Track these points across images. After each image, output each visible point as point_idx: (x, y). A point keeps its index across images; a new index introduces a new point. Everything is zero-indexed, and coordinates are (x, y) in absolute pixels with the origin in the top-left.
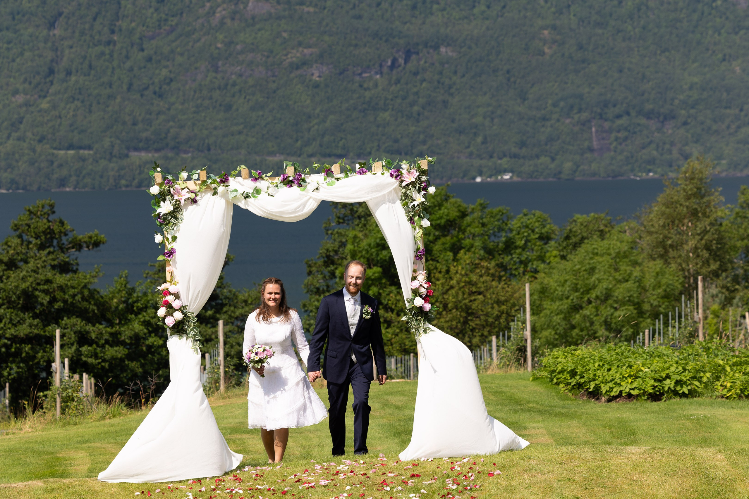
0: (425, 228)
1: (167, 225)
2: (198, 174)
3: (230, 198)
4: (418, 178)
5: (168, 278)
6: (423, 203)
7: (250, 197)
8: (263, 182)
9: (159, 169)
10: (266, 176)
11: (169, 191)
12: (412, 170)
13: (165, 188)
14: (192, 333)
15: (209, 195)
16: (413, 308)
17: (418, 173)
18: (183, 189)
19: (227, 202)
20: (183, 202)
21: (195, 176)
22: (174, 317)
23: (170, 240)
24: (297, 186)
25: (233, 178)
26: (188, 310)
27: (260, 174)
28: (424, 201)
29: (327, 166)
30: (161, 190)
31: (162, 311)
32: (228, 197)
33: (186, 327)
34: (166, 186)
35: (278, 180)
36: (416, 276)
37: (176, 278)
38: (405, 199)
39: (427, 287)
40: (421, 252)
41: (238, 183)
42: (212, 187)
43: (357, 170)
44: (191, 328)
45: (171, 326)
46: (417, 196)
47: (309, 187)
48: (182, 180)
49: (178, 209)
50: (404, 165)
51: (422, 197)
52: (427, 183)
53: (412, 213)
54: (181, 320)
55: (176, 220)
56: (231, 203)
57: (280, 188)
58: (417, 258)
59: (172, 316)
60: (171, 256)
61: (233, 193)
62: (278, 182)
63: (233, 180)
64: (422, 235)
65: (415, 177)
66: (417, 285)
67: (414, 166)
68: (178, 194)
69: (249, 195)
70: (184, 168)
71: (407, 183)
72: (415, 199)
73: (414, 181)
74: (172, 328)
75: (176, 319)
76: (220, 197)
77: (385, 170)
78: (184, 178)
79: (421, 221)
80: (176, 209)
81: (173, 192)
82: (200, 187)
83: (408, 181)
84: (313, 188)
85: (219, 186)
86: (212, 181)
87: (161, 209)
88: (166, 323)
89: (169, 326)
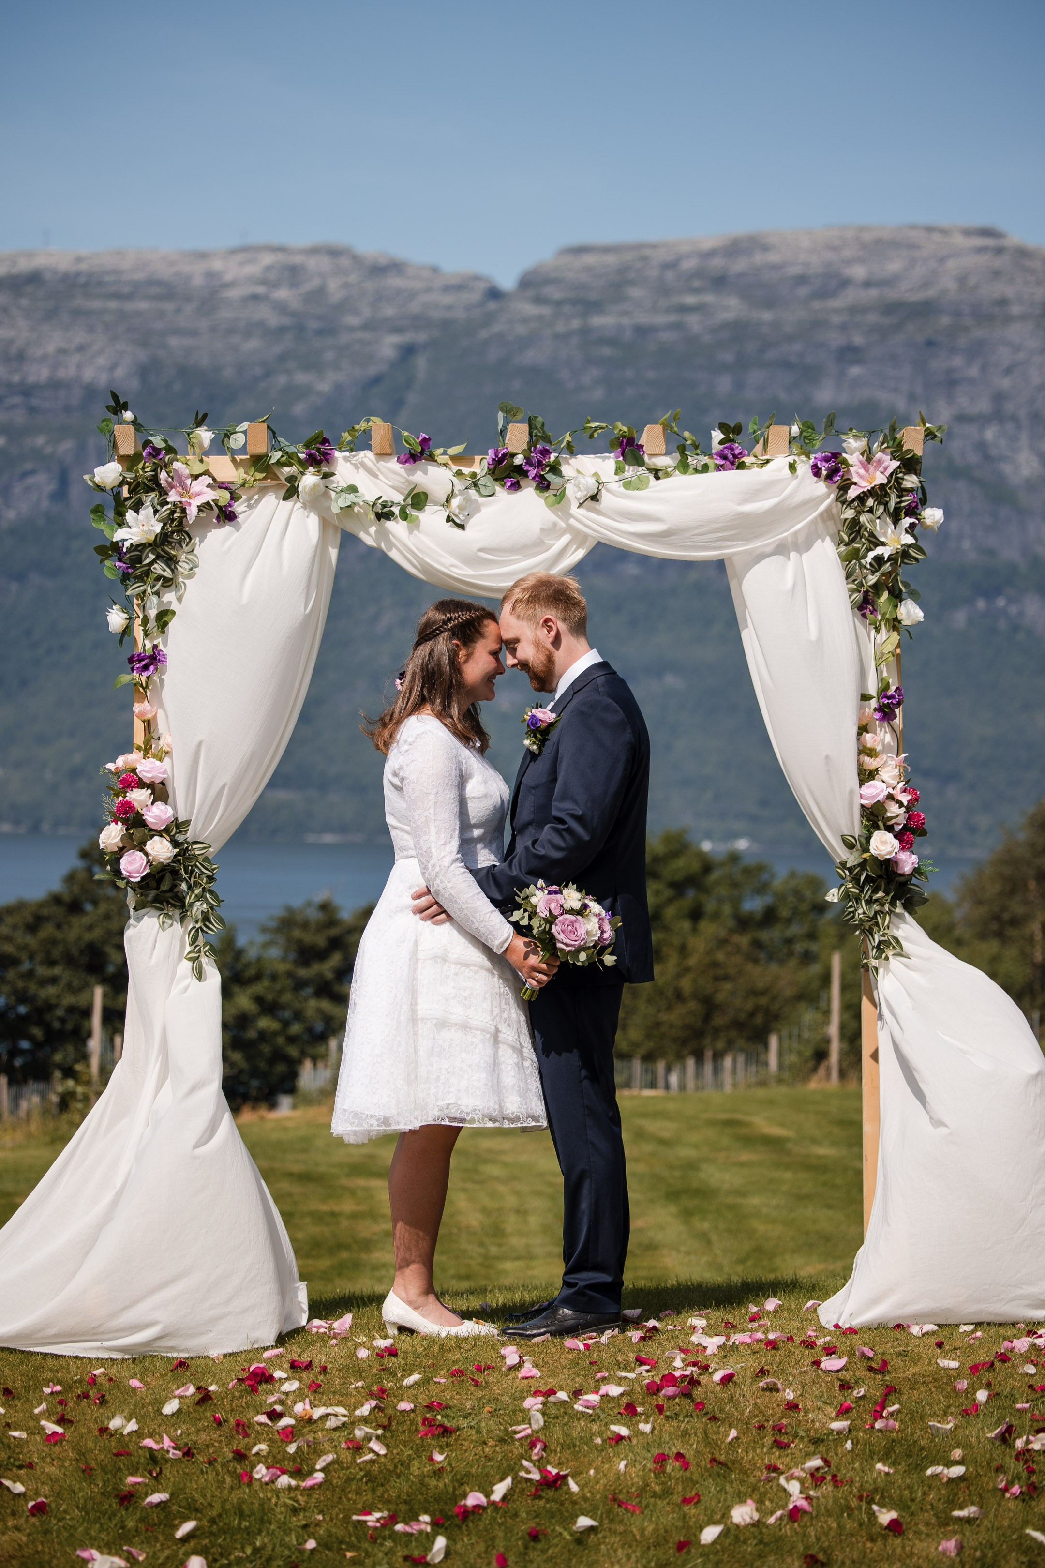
0: (908, 629)
1: (142, 578)
2: (245, 432)
3: (335, 510)
4: (895, 479)
5: (139, 737)
6: (904, 554)
7: (393, 514)
8: (432, 469)
9: (128, 415)
10: (445, 453)
11: (155, 479)
12: (879, 455)
13: (145, 469)
14: (199, 908)
15: (271, 501)
16: (863, 865)
17: (896, 464)
18: (196, 477)
19: (325, 524)
20: (192, 512)
21: (237, 441)
22: (146, 854)
23: (152, 624)
24: (534, 484)
25: (347, 454)
26: (190, 835)
27: (425, 442)
28: (910, 546)
29: (625, 429)
30: (130, 476)
31: (113, 834)
32: (329, 508)
33: (184, 886)
34: (147, 464)
35: (480, 466)
36: (873, 767)
37: (162, 739)
38: (852, 541)
39: (909, 802)
40: (892, 697)
41: (361, 470)
42: (282, 473)
43: (716, 447)
44: (198, 891)
45: (139, 879)
46: (889, 531)
47: (570, 491)
48: (197, 449)
49: (178, 532)
50: (851, 441)
51: (904, 532)
52: (920, 495)
53: (872, 579)
54: (168, 865)
55: (169, 567)
56: (336, 528)
57: (482, 489)
58: (877, 716)
59: (142, 850)
60: (152, 668)
61: (344, 495)
62: (478, 471)
63: (346, 459)
64: (896, 648)
65: (888, 473)
66: (878, 795)
67: (883, 444)
68: (180, 490)
69: (393, 509)
70: (205, 416)
71: (861, 490)
72: (882, 539)
73: (882, 486)
74: (141, 887)
75: (154, 860)
76: (304, 507)
77: (798, 455)
78: (201, 445)
79: (896, 606)
80: (173, 532)
81: (167, 481)
82: (246, 473)
83: (866, 486)
84: (582, 495)
85: (303, 474)
86: (282, 456)
87: (126, 529)
88: (123, 872)
89: (132, 880)
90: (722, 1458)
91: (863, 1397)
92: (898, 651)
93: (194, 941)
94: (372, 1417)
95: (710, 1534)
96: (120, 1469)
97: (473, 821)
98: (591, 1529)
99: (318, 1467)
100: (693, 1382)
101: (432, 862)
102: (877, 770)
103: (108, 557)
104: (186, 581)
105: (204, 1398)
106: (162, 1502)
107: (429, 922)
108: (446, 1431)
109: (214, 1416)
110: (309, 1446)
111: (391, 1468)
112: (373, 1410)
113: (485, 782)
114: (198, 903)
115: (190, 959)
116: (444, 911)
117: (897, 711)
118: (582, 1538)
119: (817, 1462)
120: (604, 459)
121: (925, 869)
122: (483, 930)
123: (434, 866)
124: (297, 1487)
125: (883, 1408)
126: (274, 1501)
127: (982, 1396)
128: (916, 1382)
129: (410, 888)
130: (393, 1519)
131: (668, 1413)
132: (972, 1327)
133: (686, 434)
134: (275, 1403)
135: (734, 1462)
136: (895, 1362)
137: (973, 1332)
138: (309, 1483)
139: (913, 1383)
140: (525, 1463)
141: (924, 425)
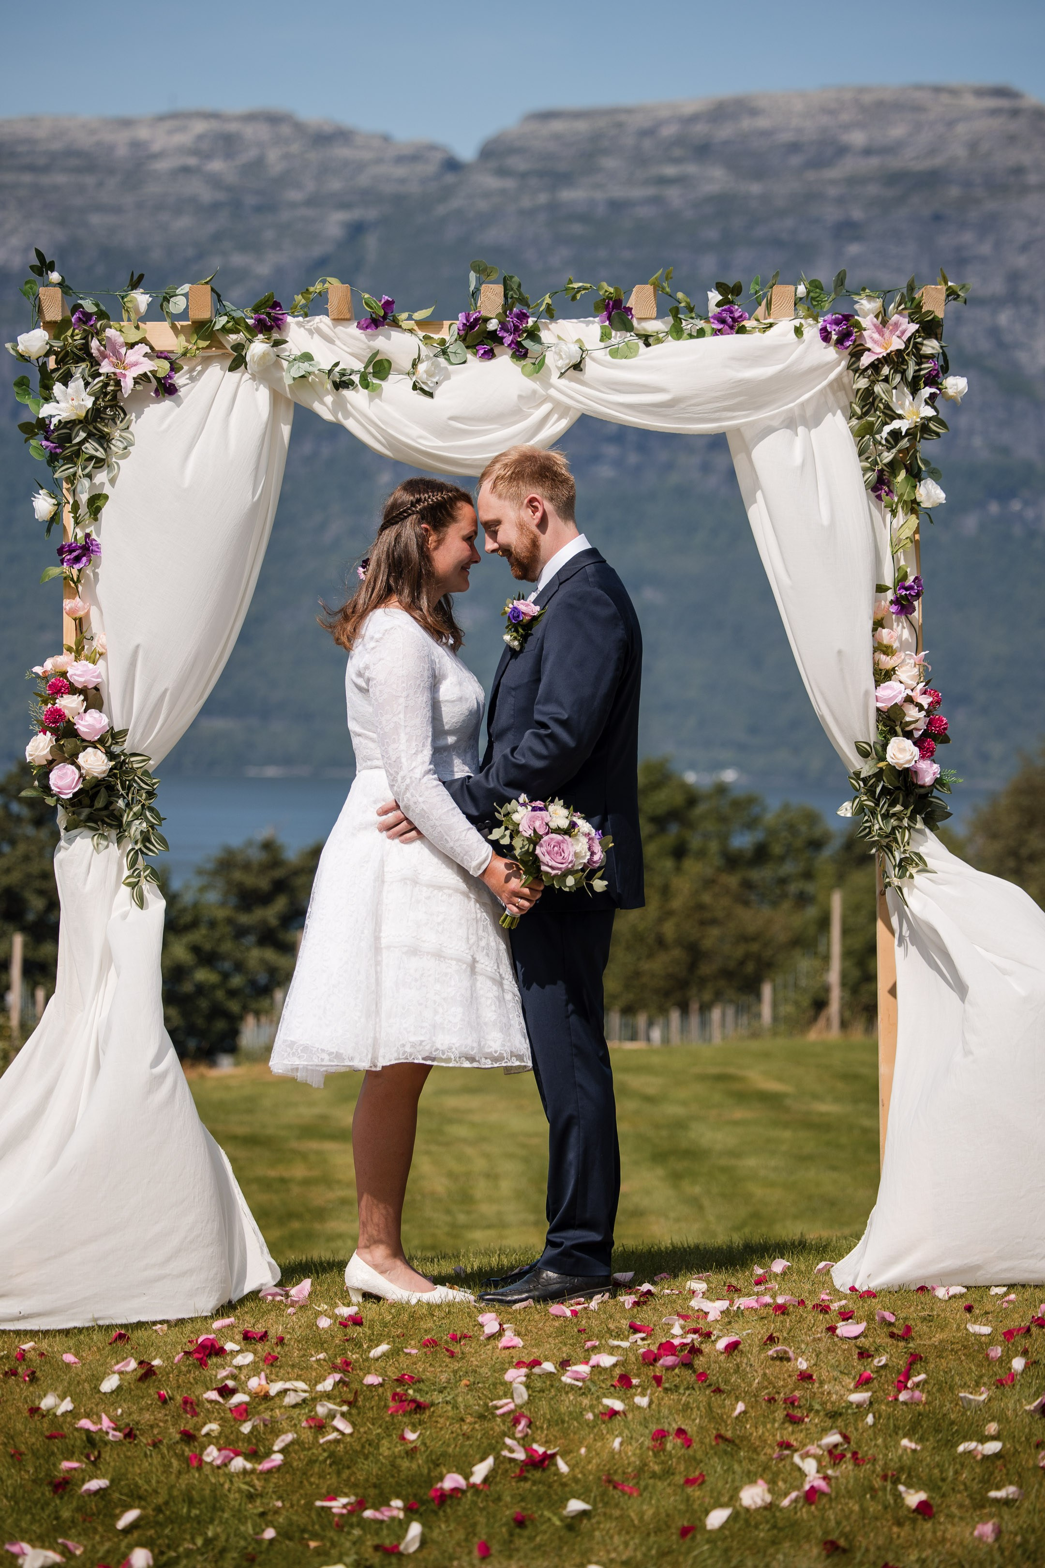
0: (928, 512)
1: (72, 459)
2: (186, 295)
3: (288, 381)
4: (913, 345)
5: (69, 637)
6: (923, 429)
7: (352, 383)
8: (396, 335)
9: (55, 277)
10: (410, 318)
11: (86, 347)
12: (895, 318)
13: (74, 337)
14: (137, 827)
15: (215, 372)
16: (879, 775)
17: (914, 327)
18: (131, 346)
19: (276, 397)
20: (128, 384)
21: (178, 304)
22: (79, 768)
23: (83, 510)
24: (510, 352)
25: (300, 319)
26: (127, 746)
27: (388, 305)
28: (930, 419)
29: (612, 290)
30: (57, 345)
31: (42, 745)
32: (281, 379)
33: (121, 803)
34: (77, 331)
35: (448, 332)
36: (889, 666)
37: (96, 639)
38: (865, 414)
39: (930, 704)
40: (910, 588)
41: (316, 336)
42: (228, 341)
43: (713, 310)
44: (136, 808)
45: (70, 796)
46: (907, 403)
47: (551, 359)
48: (133, 316)
49: (111, 407)
50: (864, 302)
51: (923, 404)
52: (941, 362)
53: (888, 457)
54: (103, 779)
55: (102, 446)
56: (288, 401)
57: (453, 358)
58: (894, 609)
59: (74, 763)
60: (84, 559)
61: (297, 364)
62: (447, 338)
63: (299, 325)
64: (915, 533)
65: (905, 337)
66: (895, 697)
67: (900, 305)
68: (114, 360)
69: (352, 377)
70: (141, 277)
71: (876, 357)
72: (899, 412)
73: (899, 352)
74: (73, 805)
75: (87, 774)
76: (254, 377)
77: (805, 318)
78: (137, 310)
79: (915, 487)
80: (106, 408)
81: (99, 350)
82: (188, 341)
83: (880, 352)
84: (563, 363)
85: (251, 341)
86: (228, 322)
87: (54, 404)
88: (53, 788)
89: (62, 796)
90: (729, 1434)
91: (885, 1366)
92: (917, 537)
93: (133, 864)
94: (336, 1392)
95: (717, 1518)
96: (53, 1453)
97: (447, 727)
98: (584, 1513)
99: (276, 1448)
100: (695, 1351)
101: (401, 774)
102: (894, 669)
103: (33, 435)
104: (119, 461)
105: (148, 1373)
106: (101, 1489)
107: (397, 841)
108: (419, 1407)
109: (159, 1394)
110: (265, 1425)
111: (358, 1448)
112: (336, 1384)
113: (460, 684)
114: (137, 822)
115: (129, 884)
116: (415, 828)
117: (916, 603)
118: (574, 1523)
119: (834, 1438)
120: (588, 323)
121: (947, 780)
122: (458, 850)
123: (404, 778)
124: (253, 1471)
125: (908, 1378)
126: (227, 1486)
127: (1018, 1364)
128: (944, 1349)
129: (375, 802)
130: (361, 1505)
131: (667, 1385)
132: (1005, 1289)
133: (680, 295)
134: (227, 1377)
135: (743, 1438)
136: (920, 1328)
137: (1006, 1294)
138: (266, 1465)
139: (940, 1351)
140: (508, 1441)
141: (946, 283)
